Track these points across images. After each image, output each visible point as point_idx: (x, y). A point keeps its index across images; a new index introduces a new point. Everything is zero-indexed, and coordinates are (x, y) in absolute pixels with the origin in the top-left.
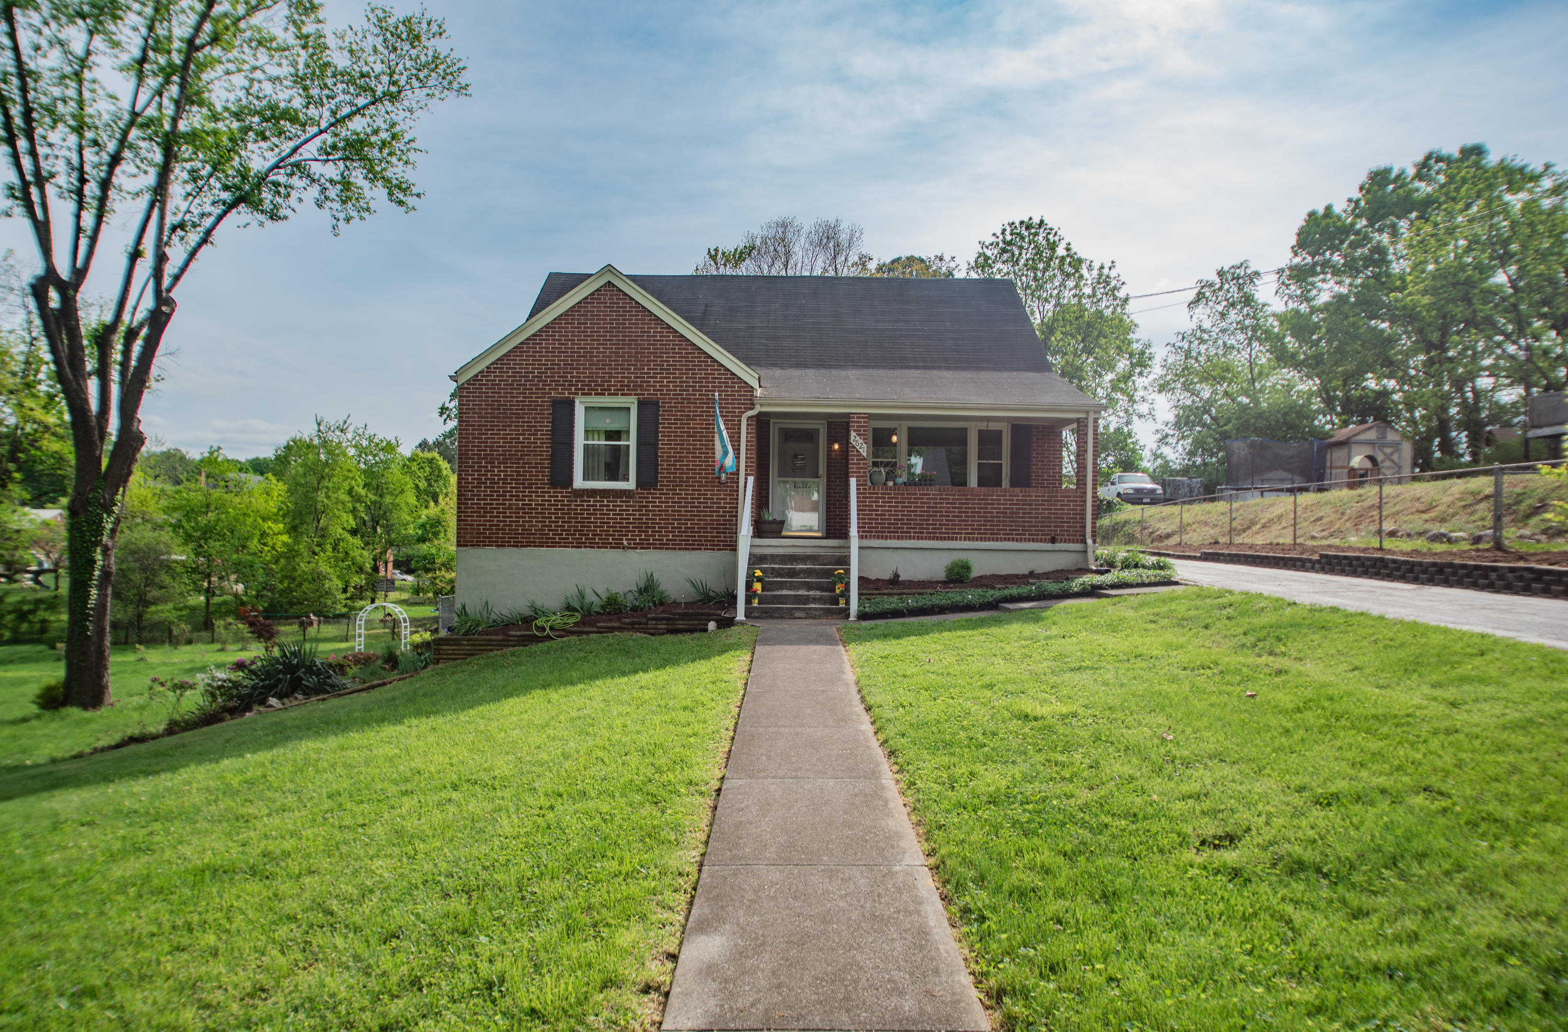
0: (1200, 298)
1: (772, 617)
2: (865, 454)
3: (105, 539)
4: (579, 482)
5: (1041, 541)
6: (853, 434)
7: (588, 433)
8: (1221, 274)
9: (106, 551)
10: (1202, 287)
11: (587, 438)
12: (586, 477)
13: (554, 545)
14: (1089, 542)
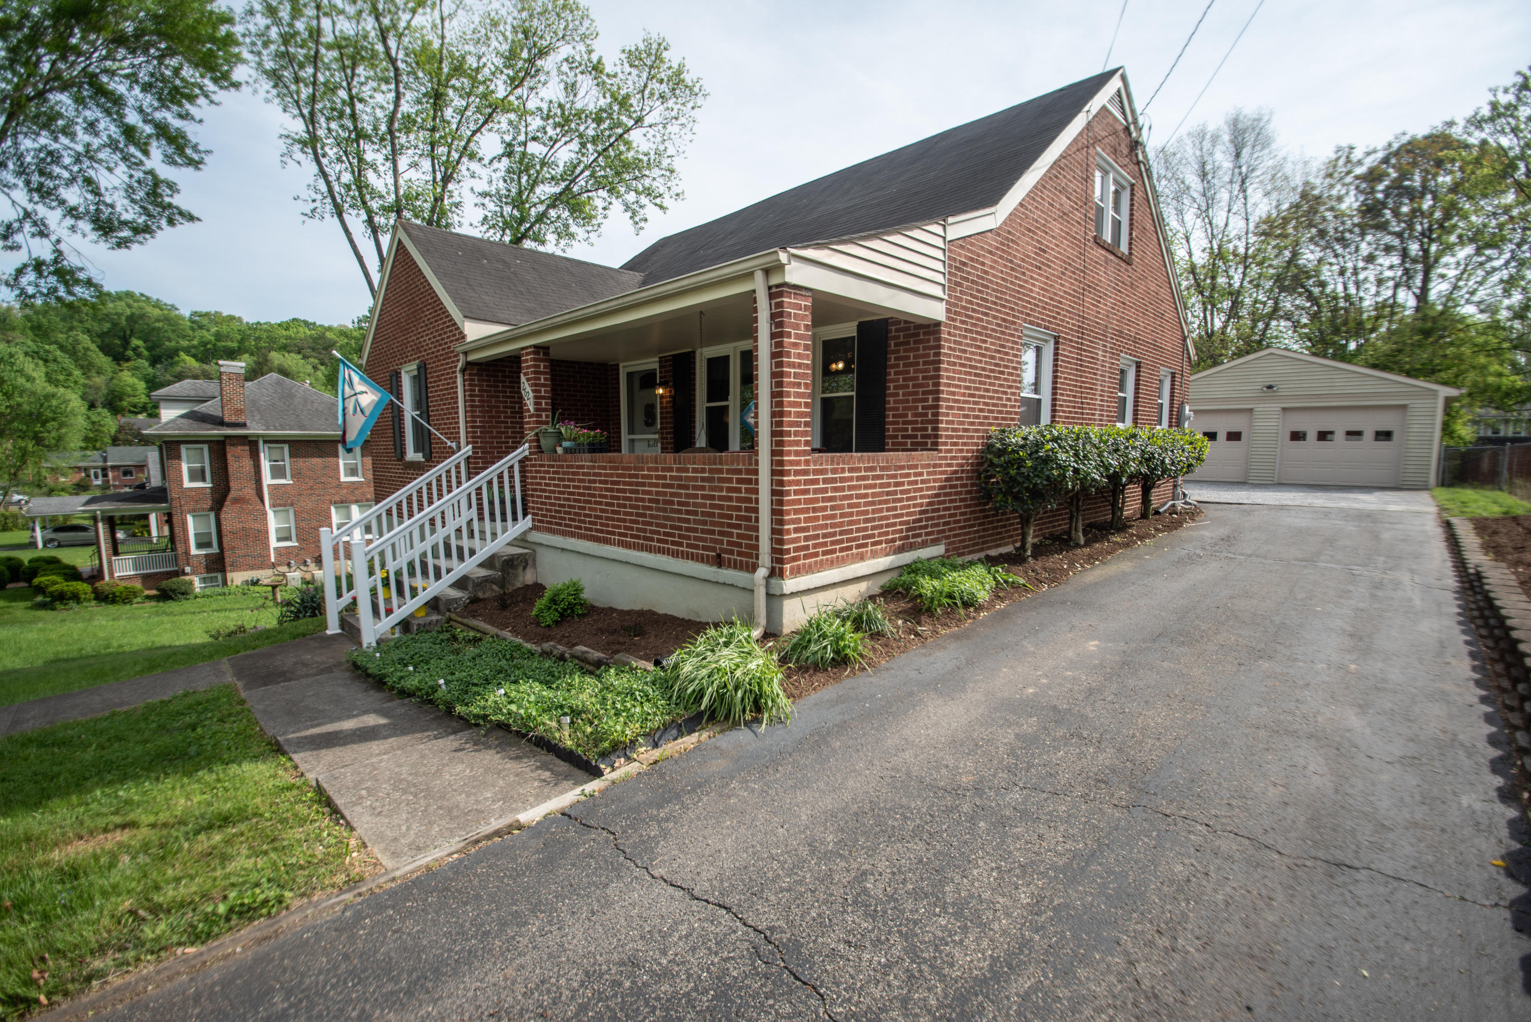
6: (523, 378)
14: (762, 572)
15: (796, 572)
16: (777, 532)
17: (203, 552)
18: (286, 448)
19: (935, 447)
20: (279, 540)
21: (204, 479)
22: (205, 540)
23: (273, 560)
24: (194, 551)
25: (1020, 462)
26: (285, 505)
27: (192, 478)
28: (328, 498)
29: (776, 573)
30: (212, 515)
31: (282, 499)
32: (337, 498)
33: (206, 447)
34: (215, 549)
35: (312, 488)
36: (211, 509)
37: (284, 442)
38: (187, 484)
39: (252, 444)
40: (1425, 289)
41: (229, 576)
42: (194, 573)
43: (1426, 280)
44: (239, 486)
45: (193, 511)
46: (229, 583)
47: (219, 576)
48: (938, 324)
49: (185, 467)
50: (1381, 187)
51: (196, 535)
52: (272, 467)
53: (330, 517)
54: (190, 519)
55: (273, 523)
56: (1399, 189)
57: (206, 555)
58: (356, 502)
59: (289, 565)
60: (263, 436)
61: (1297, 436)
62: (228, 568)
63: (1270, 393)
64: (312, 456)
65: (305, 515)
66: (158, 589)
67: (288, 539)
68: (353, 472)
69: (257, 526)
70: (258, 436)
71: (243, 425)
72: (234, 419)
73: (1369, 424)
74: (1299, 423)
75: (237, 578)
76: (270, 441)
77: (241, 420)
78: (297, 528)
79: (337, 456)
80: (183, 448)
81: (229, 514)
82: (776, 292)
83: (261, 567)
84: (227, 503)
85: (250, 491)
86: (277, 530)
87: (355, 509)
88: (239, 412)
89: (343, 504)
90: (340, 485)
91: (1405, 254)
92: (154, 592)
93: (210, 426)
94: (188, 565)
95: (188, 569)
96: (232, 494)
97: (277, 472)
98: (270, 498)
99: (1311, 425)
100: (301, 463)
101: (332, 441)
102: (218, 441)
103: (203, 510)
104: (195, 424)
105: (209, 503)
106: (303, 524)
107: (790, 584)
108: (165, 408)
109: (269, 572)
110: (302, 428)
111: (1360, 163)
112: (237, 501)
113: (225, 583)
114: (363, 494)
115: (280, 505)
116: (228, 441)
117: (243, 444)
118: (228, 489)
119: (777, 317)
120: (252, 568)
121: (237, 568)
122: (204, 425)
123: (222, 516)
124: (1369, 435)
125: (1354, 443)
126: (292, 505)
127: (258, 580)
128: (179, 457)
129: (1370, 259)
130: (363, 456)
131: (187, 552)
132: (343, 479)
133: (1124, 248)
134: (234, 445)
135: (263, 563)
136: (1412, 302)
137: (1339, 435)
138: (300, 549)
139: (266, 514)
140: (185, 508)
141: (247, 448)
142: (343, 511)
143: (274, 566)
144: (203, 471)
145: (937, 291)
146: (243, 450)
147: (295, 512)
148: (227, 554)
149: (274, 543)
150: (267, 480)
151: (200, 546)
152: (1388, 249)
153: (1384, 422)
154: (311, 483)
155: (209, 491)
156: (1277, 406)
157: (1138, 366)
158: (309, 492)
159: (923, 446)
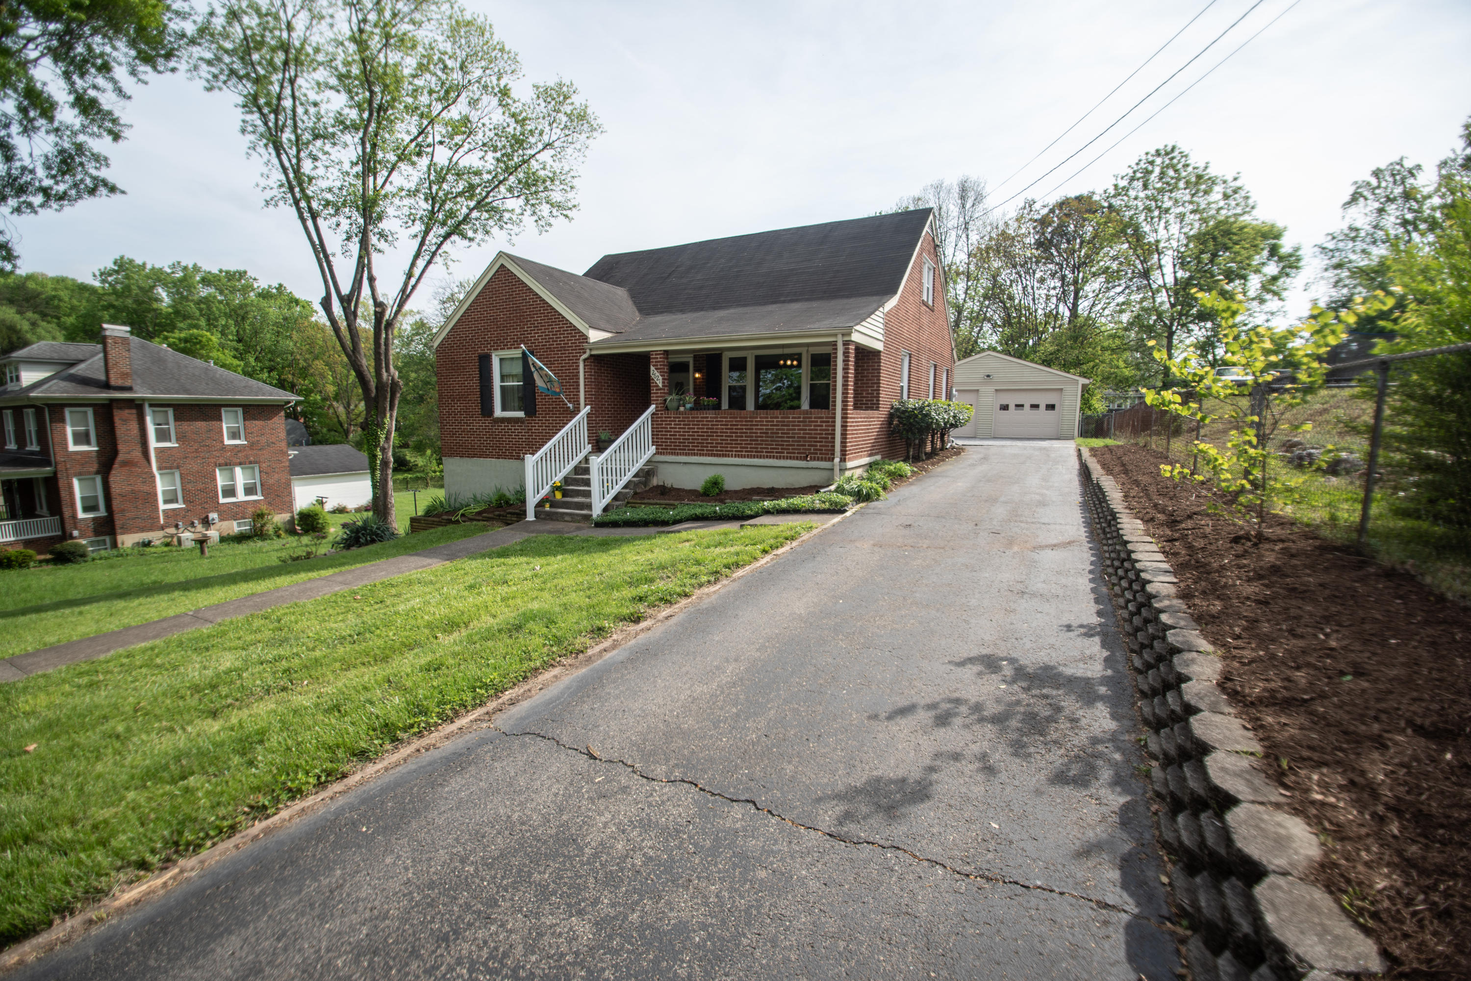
0: (1355, 198)
1: (552, 520)
2: (660, 385)
3: (382, 443)
4: (498, 412)
5: (797, 459)
6: (652, 368)
7: (503, 378)
8: (1377, 173)
9: (383, 450)
10: (1358, 188)
11: (502, 380)
12: (504, 409)
13: (487, 456)
14: (837, 460)
15: (850, 460)
16: (844, 443)
17: (90, 515)
18: (171, 412)
19: (877, 408)
20: (166, 502)
21: (88, 443)
22: (92, 504)
23: (162, 522)
24: (81, 515)
25: (916, 416)
26: (171, 468)
27: (76, 442)
28: (213, 460)
29: (843, 460)
30: (99, 480)
31: (168, 462)
32: (221, 461)
33: (90, 411)
34: (102, 512)
35: (196, 451)
36: (97, 473)
37: (168, 406)
38: (72, 448)
39: (137, 406)
40: (1075, 305)
41: (120, 538)
42: (82, 536)
43: (1076, 298)
44: (127, 450)
45: (79, 475)
46: (120, 545)
47: (108, 539)
48: (879, 352)
49: (69, 430)
50: (1050, 229)
51: (83, 498)
52: (157, 430)
53: (215, 479)
54: (76, 483)
55: (161, 486)
56: (1061, 231)
57: (94, 519)
58: (240, 464)
59: (177, 526)
60: (149, 399)
61: (1005, 408)
62: (119, 531)
63: (988, 380)
64: (196, 419)
65: (191, 478)
66: (51, 553)
67: (174, 500)
68: (234, 435)
69: (145, 488)
70: (144, 400)
71: (129, 389)
72: (120, 383)
73: (1043, 400)
74: (1005, 399)
75: (128, 540)
76: (156, 404)
77: (128, 383)
78: (183, 490)
79: (221, 420)
80: (67, 412)
81: (117, 478)
82: (846, 343)
83: (151, 529)
84: (116, 466)
85: (137, 454)
86: (164, 492)
87: (238, 471)
88: (125, 375)
89: (228, 466)
90: (224, 448)
91: (1063, 278)
92: (49, 556)
93: (96, 389)
94: (76, 528)
95: (76, 533)
96: (121, 457)
97: (162, 435)
98: (157, 461)
99: (1011, 400)
100: (186, 426)
101: (215, 405)
102: (103, 405)
103: (89, 473)
104: (80, 388)
105: (95, 467)
106: (189, 486)
107: (850, 464)
108: (26, 370)
109: (161, 534)
110: (187, 392)
111: (1038, 212)
112: (126, 463)
113: (115, 545)
114: (247, 456)
115: (166, 468)
116: (115, 404)
117: (130, 408)
118: (115, 452)
119: (846, 353)
120: (142, 530)
121: (127, 530)
122: (88, 388)
123: (112, 479)
124: (1043, 407)
125: (1035, 412)
126: (178, 467)
127: (150, 542)
128: (63, 420)
129: (1042, 281)
130: (245, 420)
131: (74, 516)
132: (227, 442)
133: (930, 303)
134: (121, 408)
135: (153, 525)
136: (1067, 313)
137: (1027, 407)
138: (186, 510)
139: (153, 477)
140: (71, 471)
141: (134, 411)
142: (226, 473)
143: (162, 528)
144: (87, 434)
145: (880, 337)
146: (129, 414)
147: (181, 474)
148: (117, 517)
149: (162, 506)
150: (153, 444)
151: (86, 509)
152: (1053, 275)
153: (1051, 399)
154: (196, 446)
155: (95, 454)
156: (992, 389)
157: (935, 366)
158: (194, 455)
159: (872, 409)
